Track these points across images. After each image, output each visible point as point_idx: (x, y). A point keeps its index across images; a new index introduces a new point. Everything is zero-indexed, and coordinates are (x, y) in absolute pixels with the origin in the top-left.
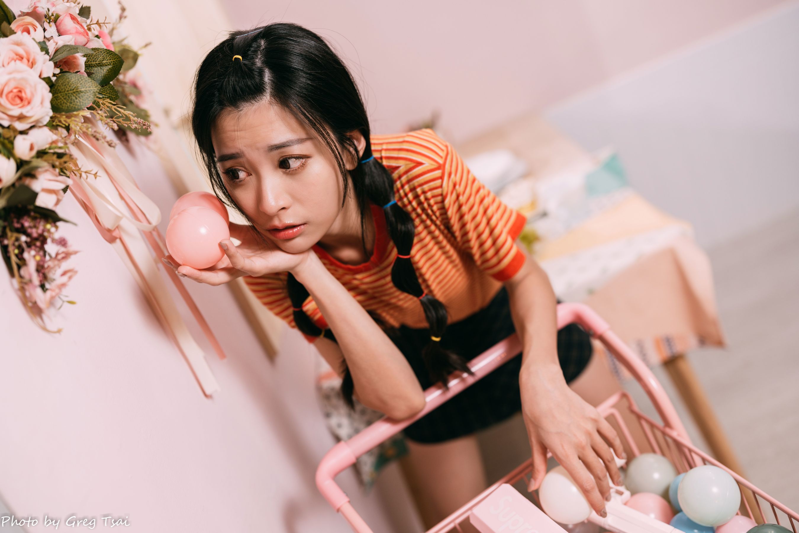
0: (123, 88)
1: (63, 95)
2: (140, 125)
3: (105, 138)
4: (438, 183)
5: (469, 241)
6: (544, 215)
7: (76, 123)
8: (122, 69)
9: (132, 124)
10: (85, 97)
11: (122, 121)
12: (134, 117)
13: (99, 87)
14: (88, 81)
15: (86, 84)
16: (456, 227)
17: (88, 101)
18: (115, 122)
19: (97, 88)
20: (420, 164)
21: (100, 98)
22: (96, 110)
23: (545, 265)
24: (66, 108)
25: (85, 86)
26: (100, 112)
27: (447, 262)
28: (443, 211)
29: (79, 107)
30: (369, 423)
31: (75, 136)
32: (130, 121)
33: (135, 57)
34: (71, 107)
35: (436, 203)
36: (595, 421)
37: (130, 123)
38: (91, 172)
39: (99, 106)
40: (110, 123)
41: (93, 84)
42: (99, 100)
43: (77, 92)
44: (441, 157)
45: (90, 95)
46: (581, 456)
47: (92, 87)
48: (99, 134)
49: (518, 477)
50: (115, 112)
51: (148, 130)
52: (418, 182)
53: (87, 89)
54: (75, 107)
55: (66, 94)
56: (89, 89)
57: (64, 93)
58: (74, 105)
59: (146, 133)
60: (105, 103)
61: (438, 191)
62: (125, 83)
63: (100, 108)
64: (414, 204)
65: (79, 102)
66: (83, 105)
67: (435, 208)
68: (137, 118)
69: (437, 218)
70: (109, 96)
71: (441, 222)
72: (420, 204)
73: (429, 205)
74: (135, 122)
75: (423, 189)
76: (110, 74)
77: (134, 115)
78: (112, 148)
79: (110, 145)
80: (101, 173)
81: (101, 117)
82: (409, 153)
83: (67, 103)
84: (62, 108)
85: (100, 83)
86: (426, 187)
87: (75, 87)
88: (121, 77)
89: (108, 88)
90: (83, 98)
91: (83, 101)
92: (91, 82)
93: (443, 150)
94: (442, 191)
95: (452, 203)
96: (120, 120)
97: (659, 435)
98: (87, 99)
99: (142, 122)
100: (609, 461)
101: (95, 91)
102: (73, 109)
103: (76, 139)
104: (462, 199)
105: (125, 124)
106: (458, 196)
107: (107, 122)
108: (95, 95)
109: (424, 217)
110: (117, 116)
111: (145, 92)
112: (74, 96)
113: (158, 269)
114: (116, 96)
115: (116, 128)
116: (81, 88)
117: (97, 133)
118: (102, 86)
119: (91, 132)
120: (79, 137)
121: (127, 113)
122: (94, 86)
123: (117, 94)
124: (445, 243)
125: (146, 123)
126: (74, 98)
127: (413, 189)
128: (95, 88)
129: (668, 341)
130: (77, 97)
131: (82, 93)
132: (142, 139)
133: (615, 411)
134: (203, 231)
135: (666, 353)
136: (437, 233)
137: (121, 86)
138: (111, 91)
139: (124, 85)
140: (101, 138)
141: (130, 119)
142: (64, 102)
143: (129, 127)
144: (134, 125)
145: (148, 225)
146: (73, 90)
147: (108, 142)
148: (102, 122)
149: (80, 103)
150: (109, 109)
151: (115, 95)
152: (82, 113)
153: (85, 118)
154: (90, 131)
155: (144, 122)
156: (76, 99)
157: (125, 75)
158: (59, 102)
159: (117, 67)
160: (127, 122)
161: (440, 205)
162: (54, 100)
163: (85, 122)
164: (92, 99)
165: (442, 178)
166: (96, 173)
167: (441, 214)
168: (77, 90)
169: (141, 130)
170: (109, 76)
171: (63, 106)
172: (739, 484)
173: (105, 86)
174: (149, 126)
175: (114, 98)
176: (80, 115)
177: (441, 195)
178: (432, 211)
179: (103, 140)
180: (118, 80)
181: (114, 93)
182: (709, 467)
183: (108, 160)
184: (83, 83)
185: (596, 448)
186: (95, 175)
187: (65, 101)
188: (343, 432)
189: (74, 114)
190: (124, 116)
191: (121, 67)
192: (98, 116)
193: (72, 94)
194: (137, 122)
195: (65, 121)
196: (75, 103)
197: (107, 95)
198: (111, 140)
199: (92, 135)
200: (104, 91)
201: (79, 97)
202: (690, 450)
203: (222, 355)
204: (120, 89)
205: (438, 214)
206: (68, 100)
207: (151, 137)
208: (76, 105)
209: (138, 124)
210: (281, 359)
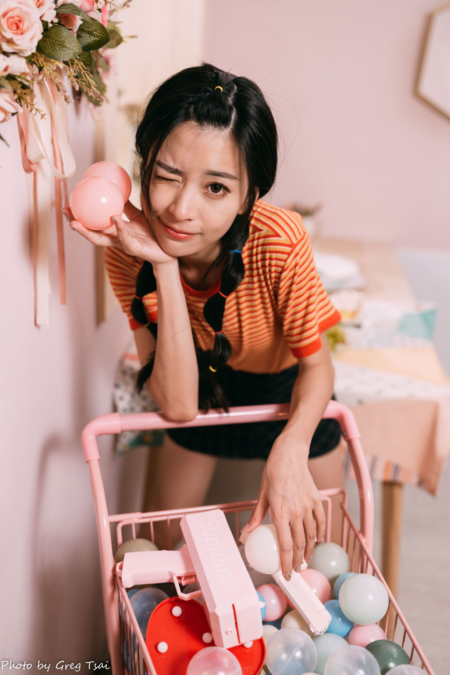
0: (98, 59)
1: (50, 42)
2: (96, 95)
3: (65, 92)
4: (285, 256)
5: (285, 313)
6: (358, 326)
7: (49, 68)
8: (105, 45)
9: (90, 91)
10: (66, 52)
11: (84, 86)
12: (95, 87)
13: (81, 51)
14: (75, 41)
15: (72, 43)
16: (282, 297)
17: (67, 56)
18: (79, 84)
19: (79, 50)
20: (278, 235)
21: (76, 58)
22: (69, 66)
23: (337, 364)
24: (48, 53)
25: (71, 44)
26: (71, 70)
27: (264, 321)
28: (277, 280)
29: (58, 58)
30: (145, 410)
31: (43, 78)
32: (90, 88)
33: (119, 41)
34: (52, 54)
35: (276, 272)
36: (315, 502)
37: (89, 90)
38: (41, 112)
39: (73, 64)
40: (75, 82)
41: (78, 46)
42: (75, 60)
43: (63, 45)
44: (297, 239)
45: (71, 53)
46: (292, 523)
47: (75, 47)
48: (63, 86)
49: (231, 510)
50: (82, 75)
51: (100, 103)
52: (270, 248)
53: (71, 47)
54: (54, 56)
55: (53, 42)
56: (73, 48)
57: (52, 41)
58: (55, 53)
59: (97, 103)
60: (79, 64)
61: (282, 263)
62: (101, 56)
63: (73, 66)
64: (260, 264)
65: (60, 53)
66: (62, 57)
67: (273, 275)
68: (96, 89)
69: (271, 284)
70: (85, 61)
71: (273, 288)
72: (264, 266)
73: (270, 271)
74: (93, 91)
75: (271, 256)
76: (94, 45)
77: (95, 85)
78: (66, 103)
79: (66, 100)
80: (47, 116)
81: (70, 74)
82: (274, 224)
83: (51, 49)
84: (44, 51)
85: (83, 47)
86: (274, 255)
87: (63, 41)
88: (101, 50)
89: (87, 54)
90: (65, 53)
91: (63, 55)
92: (77, 43)
93: (300, 234)
94: (285, 265)
95: (288, 278)
96: (83, 84)
97: (352, 535)
98: (67, 55)
99: (98, 94)
100: (310, 538)
101: (76, 52)
102: (53, 56)
103: (42, 80)
104: (296, 279)
105: (85, 89)
106: (295, 275)
107: (73, 80)
108: (75, 55)
109: (262, 278)
110: (82, 80)
111: (112, 71)
112: (58, 46)
113: (51, 211)
114: (89, 64)
115: (77, 89)
116: (67, 44)
117: (61, 85)
118: (83, 51)
119: (57, 82)
120: (45, 80)
121: (91, 81)
122: (77, 48)
123: (91, 62)
124: (269, 305)
125: (101, 97)
126: (58, 48)
127: (264, 252)
128: (77, 50)
129: (397, 468)
130: (60, 49)
131: (66, 48)
132: (91, 105)
133: (329, 500)
134: (104, 200)
135: (390, 477)
136: (267, 295)
137: (96, 57)
138: (87, 58)
139: (99, 57)
140: (62, 91)
141: (91, 87)
142: (48, 48)
143: (87, 94)
144: (91, 93)
145: (61, 174)
146: (61, 42)
147: (65, 96)
148: (68, 79)
149: (60, 55)
150: (79, 70)
151: (90, 62)
152: (57, 63)
153: (58, 68)
154: (57, 80)
155: (100, 95)
156: (59, 50)
157: (104, 50)
158: (44, 45)
159: (102, 42)
160: (87, 88)
161: (277, 275)
162: (42, 42)
163: (55, 71)
164: (71, 57)
165: (289, 254)
166: (44, 115)
167: (275, 282)
168: (63, 44)
169: (94, 100)
170: (93, 45)
171: (46, 50)
172: (390, 602)
173: (85, 51)
174: (103, 100)
175: (88, 64)
176: (56, 64)
177: (283, 267)
178: (270, 276)
179: (63, 93)
180: (97, 52)
181: (89, 60)
182: (375, 579)
183: (57, 109)
184: (70, 41)
185: (306, 523)
186: (43, 116)
187: (50, 47)
188: (122, 405)
189: (51, 60)
190: (88, 82)
191: (105, 44)
192: (68, 72)
193: (58, 44)
194: (95, 92)
195: (42, 62)
196: (56, 53)
197: (84, 59)
198: (68, 96)
199: (57, 84)
200: (83, 55)
201: (62, 50)
202: (368, 559)
203: (64, 301)
204: (95, 59)
205: (273, 281)
206: (53, 48)
207: (99, 108)
208: (56, 55)
209: (94, 94)
210: (105, 327)
